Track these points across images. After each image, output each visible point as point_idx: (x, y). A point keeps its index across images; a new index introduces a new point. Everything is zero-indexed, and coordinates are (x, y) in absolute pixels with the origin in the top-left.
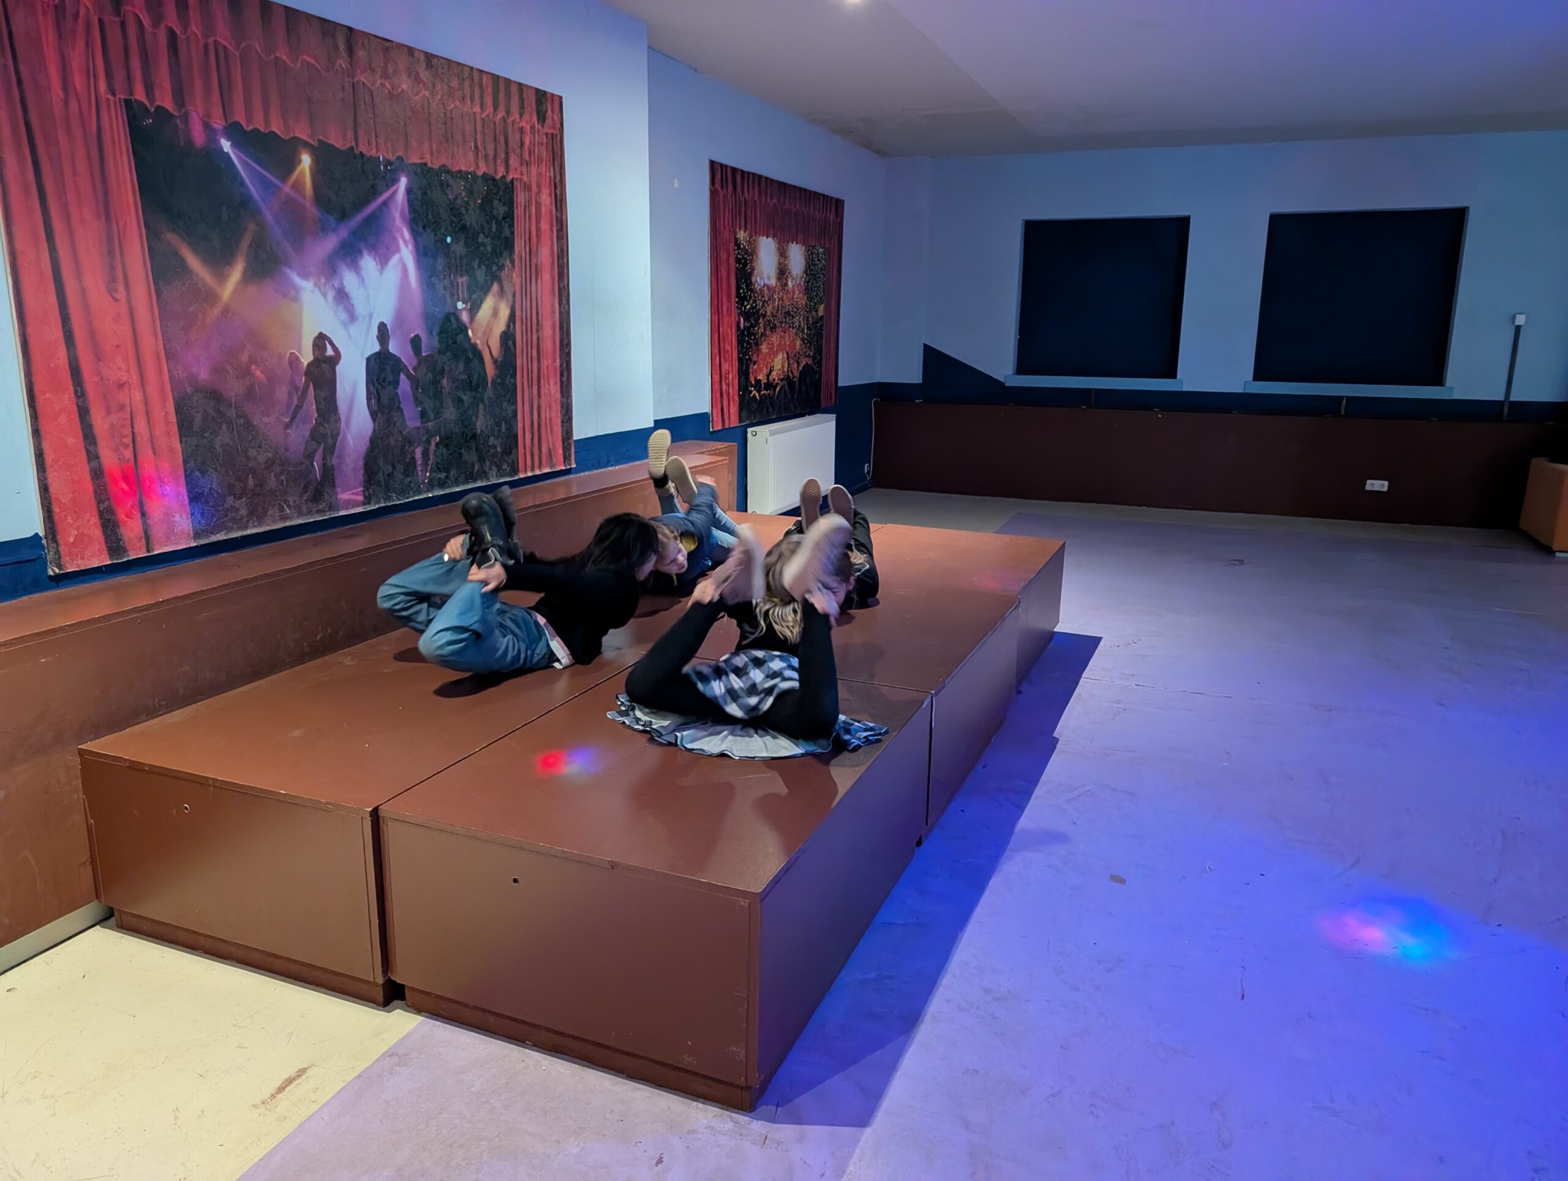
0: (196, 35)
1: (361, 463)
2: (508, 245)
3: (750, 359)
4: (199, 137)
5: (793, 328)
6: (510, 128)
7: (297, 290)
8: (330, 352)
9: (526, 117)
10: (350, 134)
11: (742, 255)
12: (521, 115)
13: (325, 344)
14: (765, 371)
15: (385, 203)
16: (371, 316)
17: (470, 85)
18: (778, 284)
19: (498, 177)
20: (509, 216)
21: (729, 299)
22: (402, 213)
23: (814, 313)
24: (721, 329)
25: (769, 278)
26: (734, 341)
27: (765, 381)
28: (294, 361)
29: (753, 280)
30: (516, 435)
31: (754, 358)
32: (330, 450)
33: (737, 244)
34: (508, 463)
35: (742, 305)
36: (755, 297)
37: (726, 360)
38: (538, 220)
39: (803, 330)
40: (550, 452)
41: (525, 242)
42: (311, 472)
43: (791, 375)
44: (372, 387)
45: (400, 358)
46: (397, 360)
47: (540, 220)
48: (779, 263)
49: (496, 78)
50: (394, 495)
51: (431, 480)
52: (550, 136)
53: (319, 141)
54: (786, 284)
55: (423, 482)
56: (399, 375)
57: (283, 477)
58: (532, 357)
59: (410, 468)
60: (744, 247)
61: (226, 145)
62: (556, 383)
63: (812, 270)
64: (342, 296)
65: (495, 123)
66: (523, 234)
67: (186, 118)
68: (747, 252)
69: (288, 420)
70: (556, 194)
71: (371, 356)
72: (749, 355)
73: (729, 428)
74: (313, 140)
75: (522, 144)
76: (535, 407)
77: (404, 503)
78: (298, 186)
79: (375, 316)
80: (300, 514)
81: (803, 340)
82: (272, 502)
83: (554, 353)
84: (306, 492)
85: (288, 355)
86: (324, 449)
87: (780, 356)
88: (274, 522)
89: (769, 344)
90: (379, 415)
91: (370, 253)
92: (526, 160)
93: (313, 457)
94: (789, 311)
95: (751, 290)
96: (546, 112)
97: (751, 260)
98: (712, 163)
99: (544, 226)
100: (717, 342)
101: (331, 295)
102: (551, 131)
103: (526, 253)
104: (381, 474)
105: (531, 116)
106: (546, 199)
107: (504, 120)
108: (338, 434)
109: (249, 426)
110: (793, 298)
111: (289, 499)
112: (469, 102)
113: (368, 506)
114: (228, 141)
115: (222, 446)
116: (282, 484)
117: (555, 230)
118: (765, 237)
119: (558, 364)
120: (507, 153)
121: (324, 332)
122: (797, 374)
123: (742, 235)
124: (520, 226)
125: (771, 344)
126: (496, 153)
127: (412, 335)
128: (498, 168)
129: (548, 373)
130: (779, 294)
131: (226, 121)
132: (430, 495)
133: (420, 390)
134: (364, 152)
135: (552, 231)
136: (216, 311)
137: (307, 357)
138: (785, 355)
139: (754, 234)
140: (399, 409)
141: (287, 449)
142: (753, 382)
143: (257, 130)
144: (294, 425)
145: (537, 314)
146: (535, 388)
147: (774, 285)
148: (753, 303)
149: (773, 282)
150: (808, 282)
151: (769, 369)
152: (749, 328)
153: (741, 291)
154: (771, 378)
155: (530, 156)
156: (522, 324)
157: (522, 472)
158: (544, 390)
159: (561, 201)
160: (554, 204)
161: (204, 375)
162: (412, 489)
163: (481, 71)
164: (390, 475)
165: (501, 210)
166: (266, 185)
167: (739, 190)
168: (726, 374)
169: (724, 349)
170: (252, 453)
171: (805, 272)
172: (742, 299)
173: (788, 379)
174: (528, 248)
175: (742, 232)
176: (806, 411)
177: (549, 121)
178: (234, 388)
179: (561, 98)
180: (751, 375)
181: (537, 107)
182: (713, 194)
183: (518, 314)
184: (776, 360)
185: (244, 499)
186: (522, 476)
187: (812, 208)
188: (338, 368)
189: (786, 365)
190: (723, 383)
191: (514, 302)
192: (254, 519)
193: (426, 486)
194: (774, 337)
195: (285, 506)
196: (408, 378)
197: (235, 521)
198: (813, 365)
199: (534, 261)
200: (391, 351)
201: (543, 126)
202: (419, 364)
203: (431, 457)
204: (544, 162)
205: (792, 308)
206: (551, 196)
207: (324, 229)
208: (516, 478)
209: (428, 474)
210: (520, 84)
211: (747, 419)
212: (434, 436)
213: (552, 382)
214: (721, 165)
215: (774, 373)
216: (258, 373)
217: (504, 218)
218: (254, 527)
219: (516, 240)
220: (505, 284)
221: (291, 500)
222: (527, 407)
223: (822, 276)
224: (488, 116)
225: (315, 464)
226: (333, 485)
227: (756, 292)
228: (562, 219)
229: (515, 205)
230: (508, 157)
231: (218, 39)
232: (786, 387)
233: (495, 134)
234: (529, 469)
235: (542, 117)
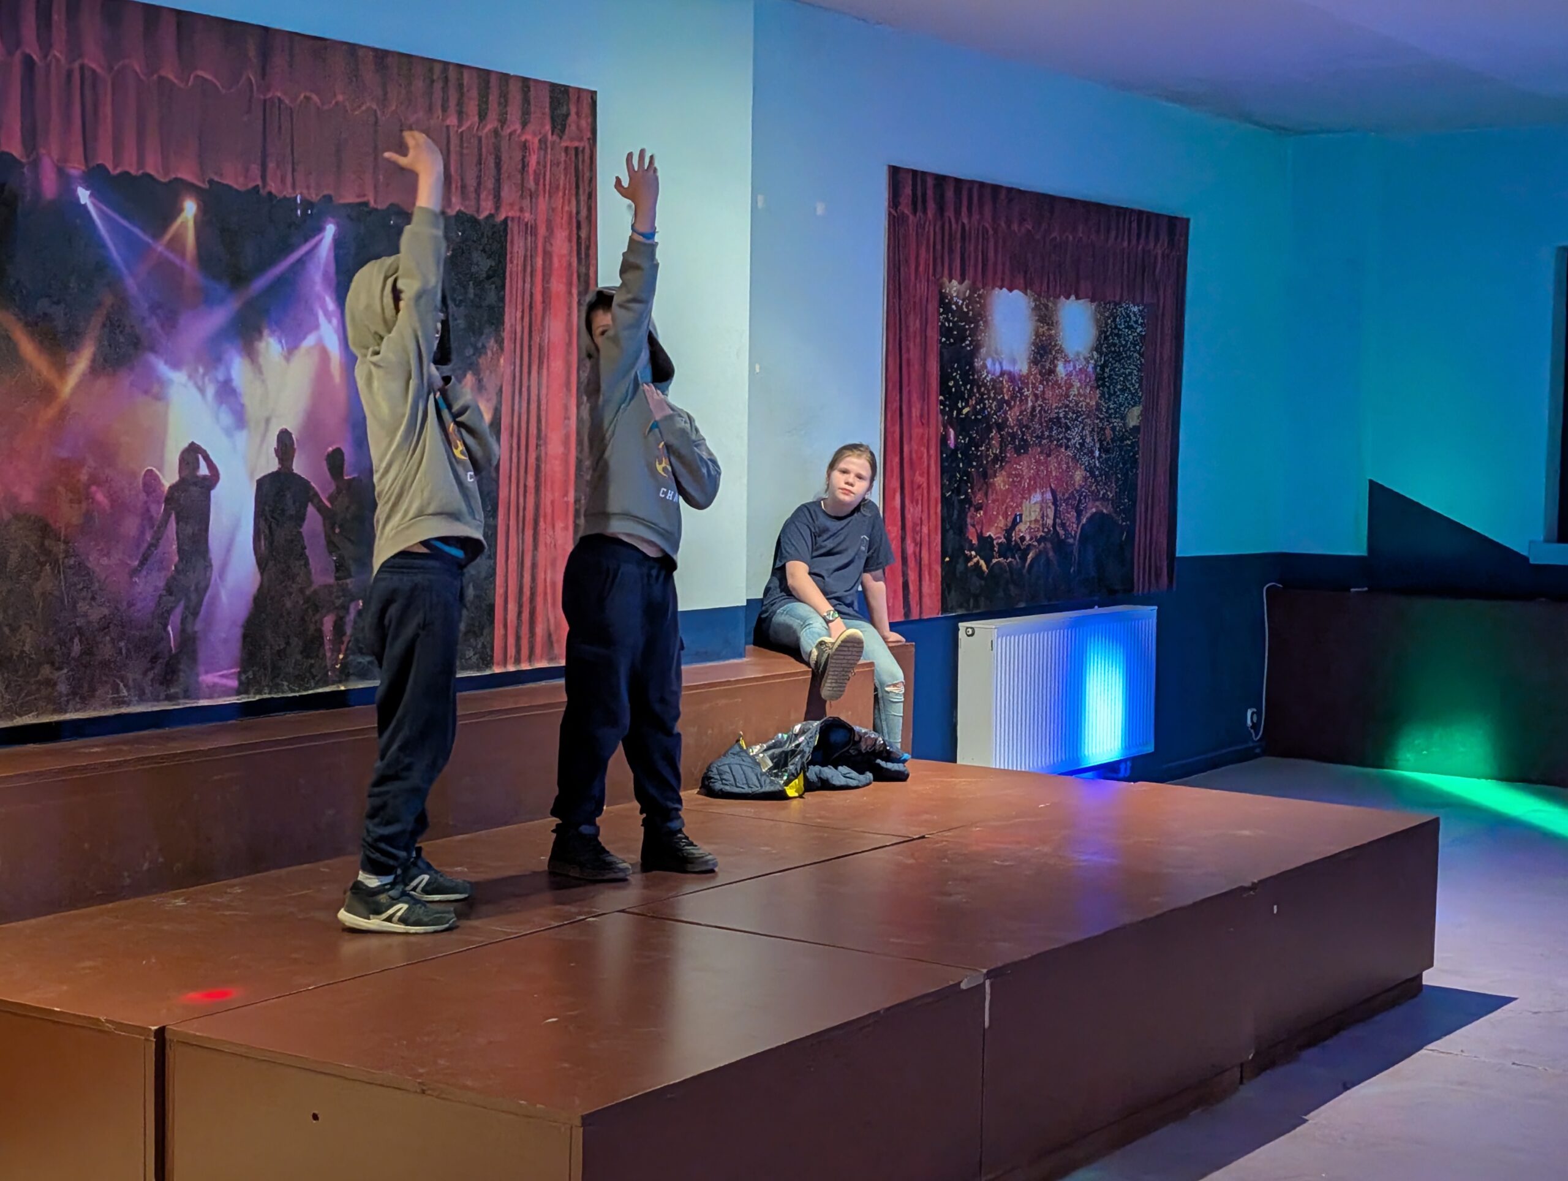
0: (58, 60)
1: (238, 632)
2: (496, 318)
3: (968, 500)
4: (50, 187)
5: (1067, 447)
6: (504, 145)
7: (163, 383)
8: (204, 470)
9: (531, 128)
10: (255, 169)
11: (954, 323)
12: (524, 124)
13: (198, 460)
14: (1001, 523)
15: (301, 261)
16: (268, 421)
17: (443, 88)
18: (1034, 371)
19: (482, 217)
20: (497, 275)
21: (924, 396)
22: (325, 274)
23: (1117, 422)
24: (906, 449)
25: (1014, 362)
26: (935, 470)
27: (1003, 540)
28: (151, 481)
29: (978, 364)
30: (491, 608)
31: (978, 499)
32: (193, 612)
33: (944, 302)
34: (475, 648)
35: (954, 406)
36: (982, 394)
37: (915, 501)
38: (546, 278)
39: (1092, 452)
40: (550, 635)
41: (523, 312)
42: (162, 639)
43: (1061, 532)
44: (262, 523)
45: (309, 482)
46: (304, 484)
47: (550, 275)
48: (1037, 335)
49: (485, 75)
50: (285, 683)
51: (345, 665)
52: (573, 152)
53: (211, 182)
54: (1052, 371)
55: (333, 669)
56: (307, 506)
57: (122, 644)
58: (525, 486)
59: (313, 644)
60: (959, 308)
61: (84, 195)
62: (566, 528)
63: (1114, 345)
64: (227, 392)
65: (480, 139)
66: (519, 300)
67: (35, 164)
68: (964, 317)
69: (136, 563)
70: (579, 238)
71: (265, 477)
72: (966, 493)
73: (920, 620)
74: (204, 182)
75: (524, 165)
76: (528, 563)
77: (300, 696)
78: (176, 244)
79: (274, 421)
80: (142, 698)
81: (1091, 470)
82: (104, 678)
83: (566, 482)
84: (152, 668)
85: (143, 473)
86: (186, 608)
87: (1037, 497)
88: (104, 706)
89: (1009, 475)
90: (271, 563)
91: (273, 332)
92: (530, 190)
93: (167, 619)
94: (1058, 418)
95: (973, 383)
96: (567, 115)
97: (974, 332)
98: (895, 172)
99: (557, 286)
100: (897, 471)
101: (211, 390)
102: (576, 144)
103: (523, 327)
104: (268, 651)
105: (543, 125)
106: (562, 245)
107: (496, 133)
108: (207, 587)
109: (81, 569)
110: (1067, 396)
111: (129, 675)
112: (440, 112)
113: (243, 696)
114: (87, 189)
115: (43, 594)
116: (121, 653)
117: (575, 291)
118: (1005, 290)
119: (571, 497)
120: (498, 180)
121: (197, 442)
122: (1074, 528)
123: (954, 288)
124: (514, 285)
125: (1016, 476)
126: (479, 184)
127: (330, 449)
128: (483, 204)
129: (553, 511)
130: (1035, 387)
131: (87, 166)
132: (342, 688)
133: (337, 531)
134: (274, 191)
135: (570, 293)
136: (51, 412)
137: (169, 477)
138: (1049, 496)
139: (980, 285)
140: (302, 555)
141: (131, 605)
142: (975, 542)
143: (127, 173)
144: (144, 573)
145: (539, 421)
146: (529, 533)
147: (1025, 371)
148: (977, 404)
149: (1022, 367)
150: (1103, 367)
151: (1010, 519)
152: (968, 447)
153: (951, 384)
154: (1015, 536)
155: (537, 184)
156: (512, 435)
157: (498, 664)
158: (545, 538)
159: (588, 248)
160: (575, 253)
161: (27, 496)
162: (314, 677)
163: (460, 67)
164: (281, 654)
165: (483, 264)
166: (130, 244)
167: (950, 213)
168: (915, 525)
169: (912, 482)
170: (82, 606)
171: (1098, 349)
172: (951, 397)
173: (1054, 539)
174: (526, 319)
175: (955, 283)
176: (1096, 598)
177: (572, 128)
178: (68, 515)
179: (593, 94)
180: (971, 529)
181: (553, 109)
182: (895, 222)
183: (505, 421)
184: (1026, 503)
185: (65, 671)
186: (497, 670)
187: (1113, 234)
188: (213, 493)
189: (1051, 513)
190: (909, 541)
191: (500, 402)
192: (77, 699)
193: (337, 673)
194: (1024, 463)
195: (121, 685)
196: (319, 510)
197: (49, 700)
198: (1114, 515)
199: (536, 339)
200: (295, 471)
201: (561, 138)
202: (339, 490)
203: (349, 631)
204: (561, 194)
205: (1066, 413)
206: (570, 241)
207: (208, 300)
208: (488, 672)
209: (341, 656)
210: (525, 80)
211: (961, 606)
212: (354, 599)
213: (559, 525)
214: (915, 173)
215: (1022, 527)
216: (100, 497)
217: (488, 277)
218: (77, 710)
219: (506, 309)
220: (486, 375)
221: (130, 676)
222: (513, 560)
223: (1136, 355)
224: (470, 128)
225: (170, 628)
226: (194, 659)
227: (985, 385)
228: (587, 275)
229: (508, 257)
230: (499, 187)
231: (86, 61)
232: (1051, 554)
233: (480, 155)
234: (511, 661)
235: (559, 124)
